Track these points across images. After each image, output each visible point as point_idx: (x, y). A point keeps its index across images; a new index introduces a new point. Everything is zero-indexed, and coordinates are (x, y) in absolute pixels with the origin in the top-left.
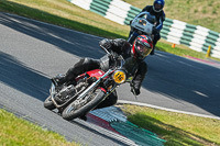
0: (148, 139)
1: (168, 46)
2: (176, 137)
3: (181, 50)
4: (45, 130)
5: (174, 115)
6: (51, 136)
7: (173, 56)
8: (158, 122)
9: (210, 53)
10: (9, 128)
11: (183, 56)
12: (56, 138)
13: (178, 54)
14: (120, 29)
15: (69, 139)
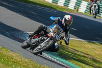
1: (58, 7)
2: (62, 49)
3: (64, 9)
4: (1, 47)
9: (78, 10)
11: (65, 11)
12: (6, 50)
15: (12, 51)
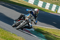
0: (40, 35)
1: (45, 10)
2: (48, 35)
3: (49, 11)
4: (12, 33)
5: (47, 29)
6: (13, 35)
7: (47, 13)
8: (43, 31)
9: (57, 12)
10: (2, 33)
11: (49, 12)
12: (15, 35)
13: (48, 12)
14: (32, 5)
15: (18, 36)
